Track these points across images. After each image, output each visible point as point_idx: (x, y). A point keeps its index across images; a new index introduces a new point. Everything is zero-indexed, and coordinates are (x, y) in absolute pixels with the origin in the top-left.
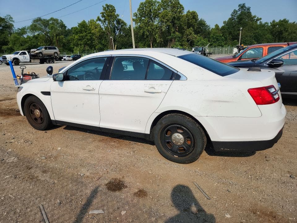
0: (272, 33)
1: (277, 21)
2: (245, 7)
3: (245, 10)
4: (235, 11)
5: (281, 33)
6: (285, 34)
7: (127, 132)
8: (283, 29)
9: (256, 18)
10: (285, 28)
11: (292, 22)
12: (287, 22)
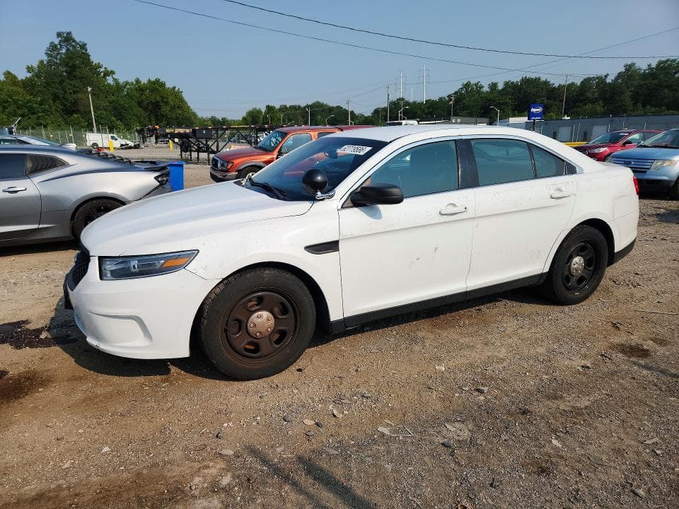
0: (140, 104)
1: (144, 80)
2: (74, 41)
3: (74, 47)
4: (53, 47)
5: (156, 105)
6: (165, 109)
7: (515, 281)
8: (159, 98)
9: (102, 70)
10: (162, 97)
11: (171, 87)
12: (163, 85)
